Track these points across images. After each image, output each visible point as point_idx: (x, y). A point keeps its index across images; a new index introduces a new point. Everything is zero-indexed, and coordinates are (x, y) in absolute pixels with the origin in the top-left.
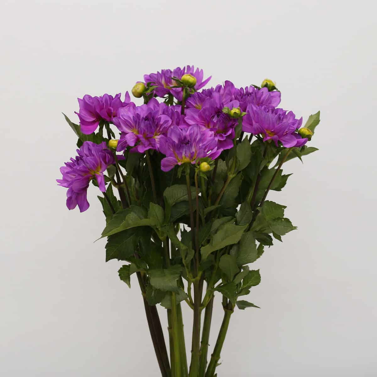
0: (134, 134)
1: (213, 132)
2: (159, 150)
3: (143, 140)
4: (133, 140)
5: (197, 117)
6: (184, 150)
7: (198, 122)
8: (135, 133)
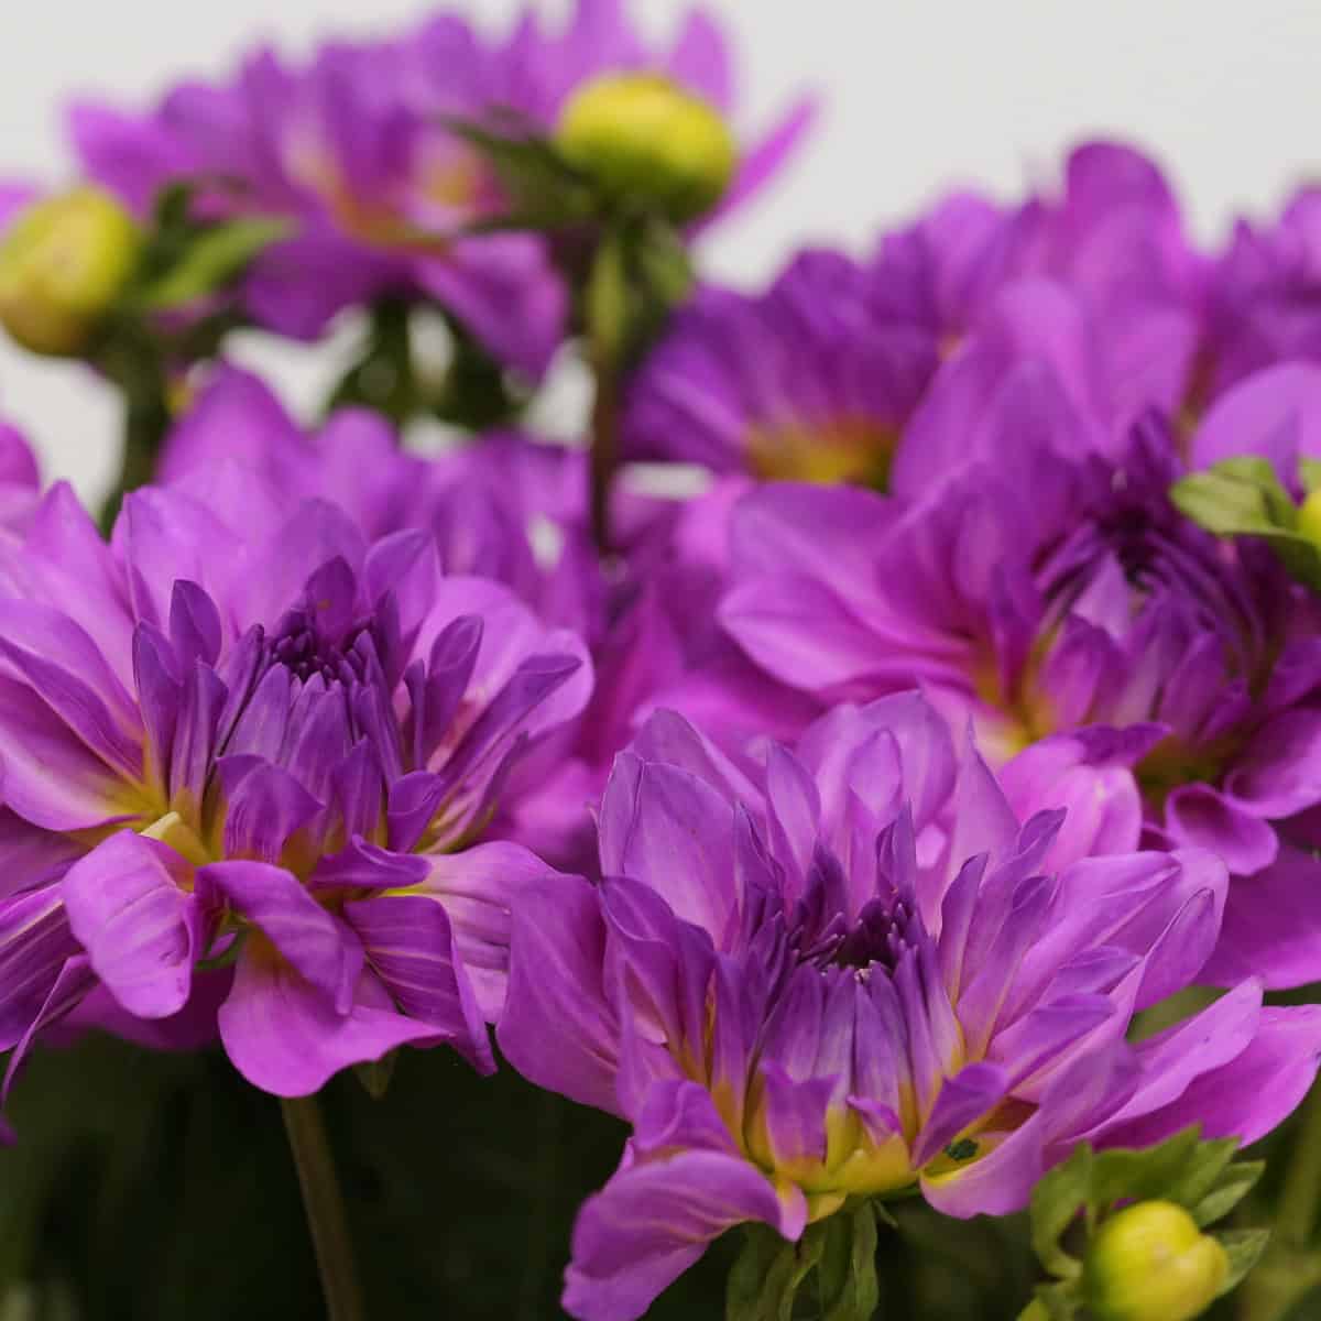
0: (154, 845)
1: (1122, 779)
2: (497, 1054)
3: (310, 933)
4: (157, 929)
5: (853, 582)
6: (840, 1038)
7: (886, 648)
8: (155, 831)
